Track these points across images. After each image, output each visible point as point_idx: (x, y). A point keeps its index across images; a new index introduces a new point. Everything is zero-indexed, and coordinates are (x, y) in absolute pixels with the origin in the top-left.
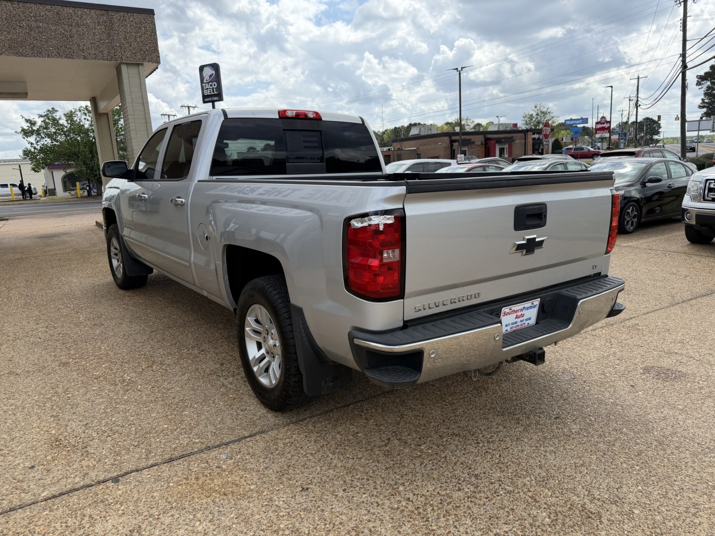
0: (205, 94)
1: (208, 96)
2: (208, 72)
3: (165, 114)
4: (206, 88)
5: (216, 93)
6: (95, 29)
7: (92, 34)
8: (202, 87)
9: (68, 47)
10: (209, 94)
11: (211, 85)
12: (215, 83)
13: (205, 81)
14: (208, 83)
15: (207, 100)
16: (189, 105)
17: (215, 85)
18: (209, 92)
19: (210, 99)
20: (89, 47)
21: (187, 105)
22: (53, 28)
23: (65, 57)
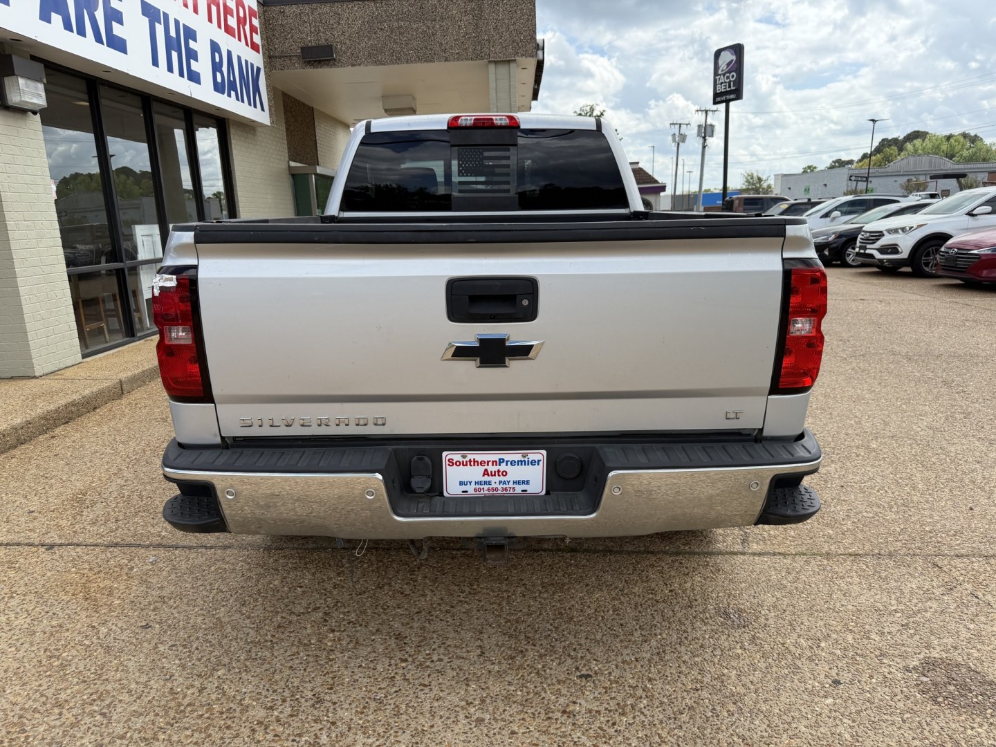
0: (718, 92)
1: (722, 94)
2: (727, 57)
3: (675, 122)
4: (721, 81)
5: (733, 88)
6: (461, 21)
7: (457, 27)
8: (715, 81)
9: (429, 47)
10: (723, 90)
11: (728, 78)
12: (734, 73)
13: (720, 72)
14: (724, 75)
15: (719, 99)
16: (707, 109)
17: (733, 76)
18: (723, 88)
19: (724, 98)
20: (452, 46)
21: (704, 109)
22: (415, 26)
23: (425, 61)
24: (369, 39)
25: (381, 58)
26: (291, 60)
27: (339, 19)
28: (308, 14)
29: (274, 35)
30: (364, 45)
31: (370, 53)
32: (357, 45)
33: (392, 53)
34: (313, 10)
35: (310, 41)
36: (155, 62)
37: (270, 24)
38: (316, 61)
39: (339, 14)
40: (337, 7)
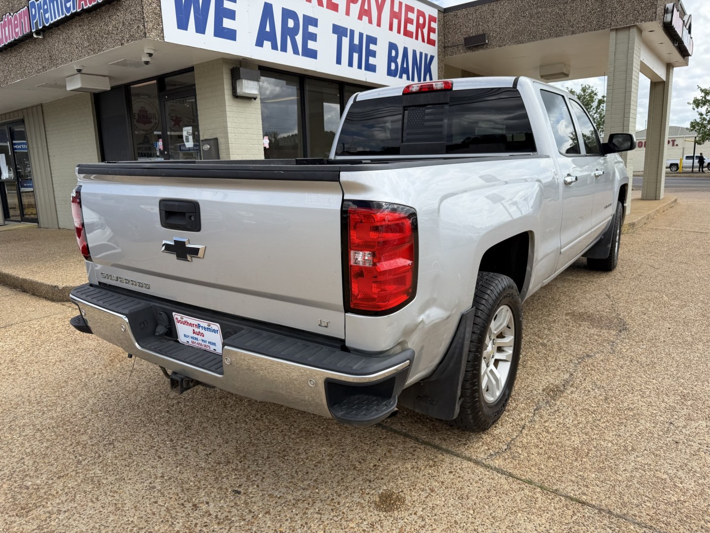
24: (514, 25)
25: (521, 39)
26: (458, 48)
27: (494, 14)
28: (472, 13)
29: (449, 32)
30: (509, 30)
31: (513, 36)
32: (504, 31)
33: (530, 34)
34: (476, 10)
35: (472, 33)
36: (339, 61)
37: (447, 25)
38: (474, 46)
39: (494, 10)
40: (493, 5)
